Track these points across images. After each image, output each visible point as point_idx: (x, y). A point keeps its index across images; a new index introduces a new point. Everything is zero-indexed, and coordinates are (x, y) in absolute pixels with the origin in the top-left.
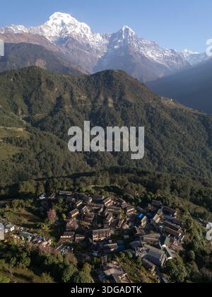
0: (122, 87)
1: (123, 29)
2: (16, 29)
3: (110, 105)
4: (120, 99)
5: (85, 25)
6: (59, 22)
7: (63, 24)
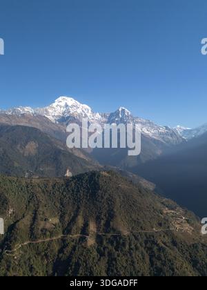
0: (111, 201)
1: (120, 110)
2: (24, 110)
3: (91, 241)
4: (107, 224)
5: (86, 106)
6: (63, 104)
7: (66, 106)
